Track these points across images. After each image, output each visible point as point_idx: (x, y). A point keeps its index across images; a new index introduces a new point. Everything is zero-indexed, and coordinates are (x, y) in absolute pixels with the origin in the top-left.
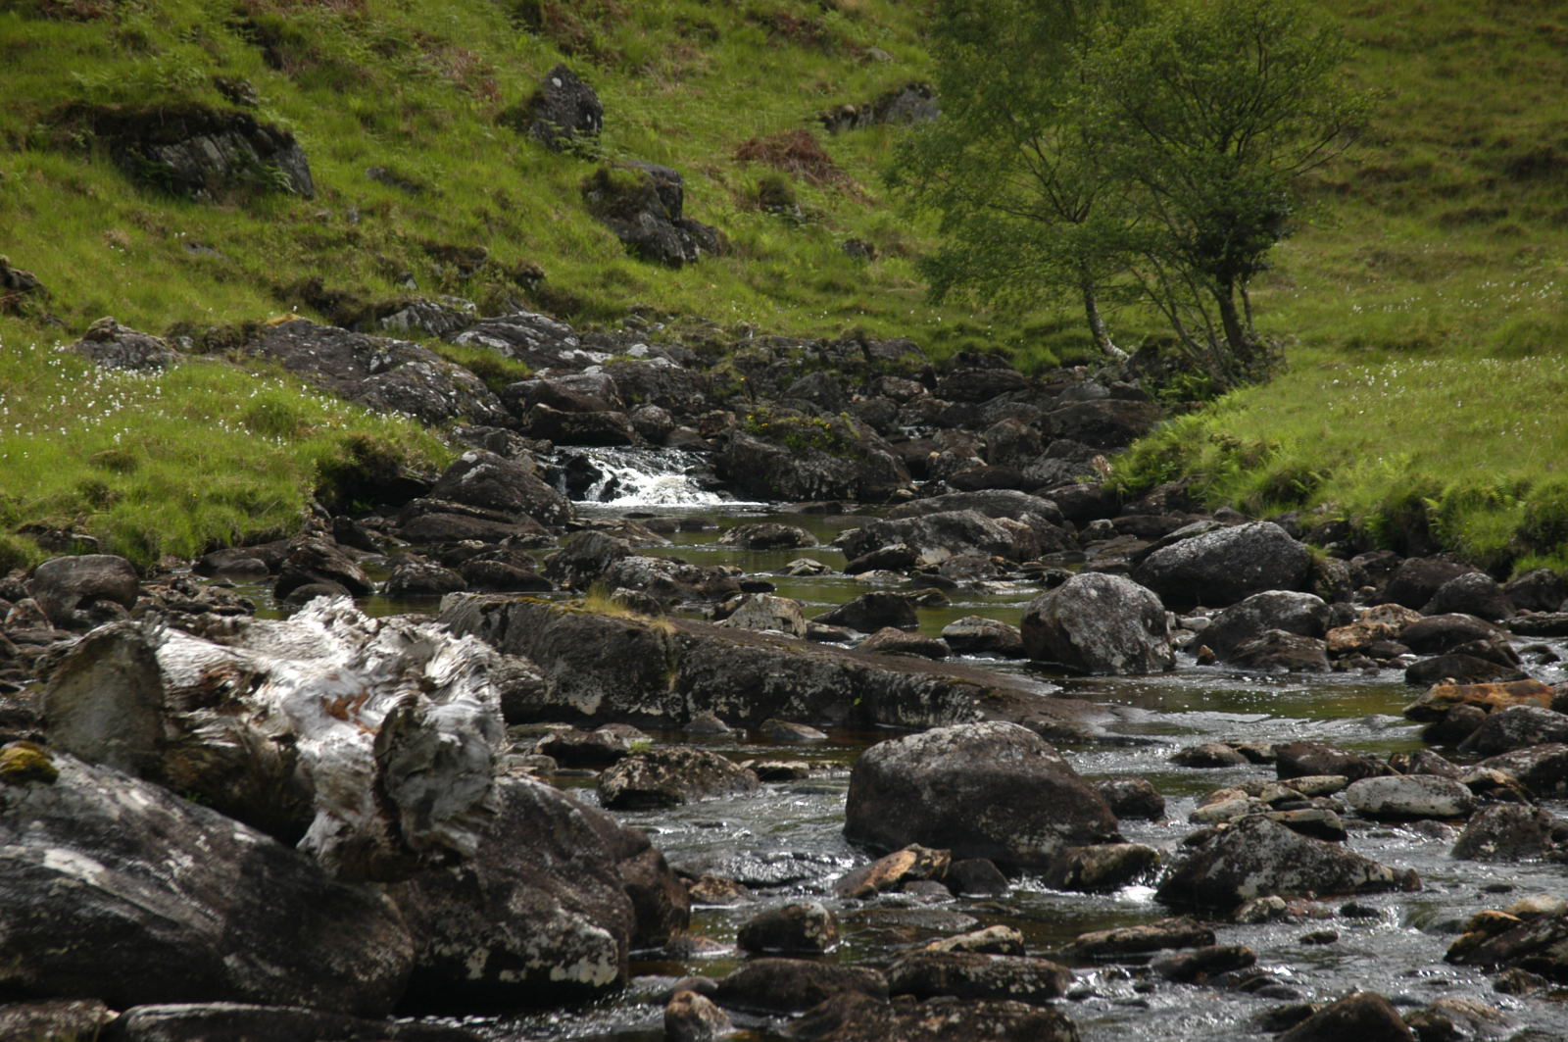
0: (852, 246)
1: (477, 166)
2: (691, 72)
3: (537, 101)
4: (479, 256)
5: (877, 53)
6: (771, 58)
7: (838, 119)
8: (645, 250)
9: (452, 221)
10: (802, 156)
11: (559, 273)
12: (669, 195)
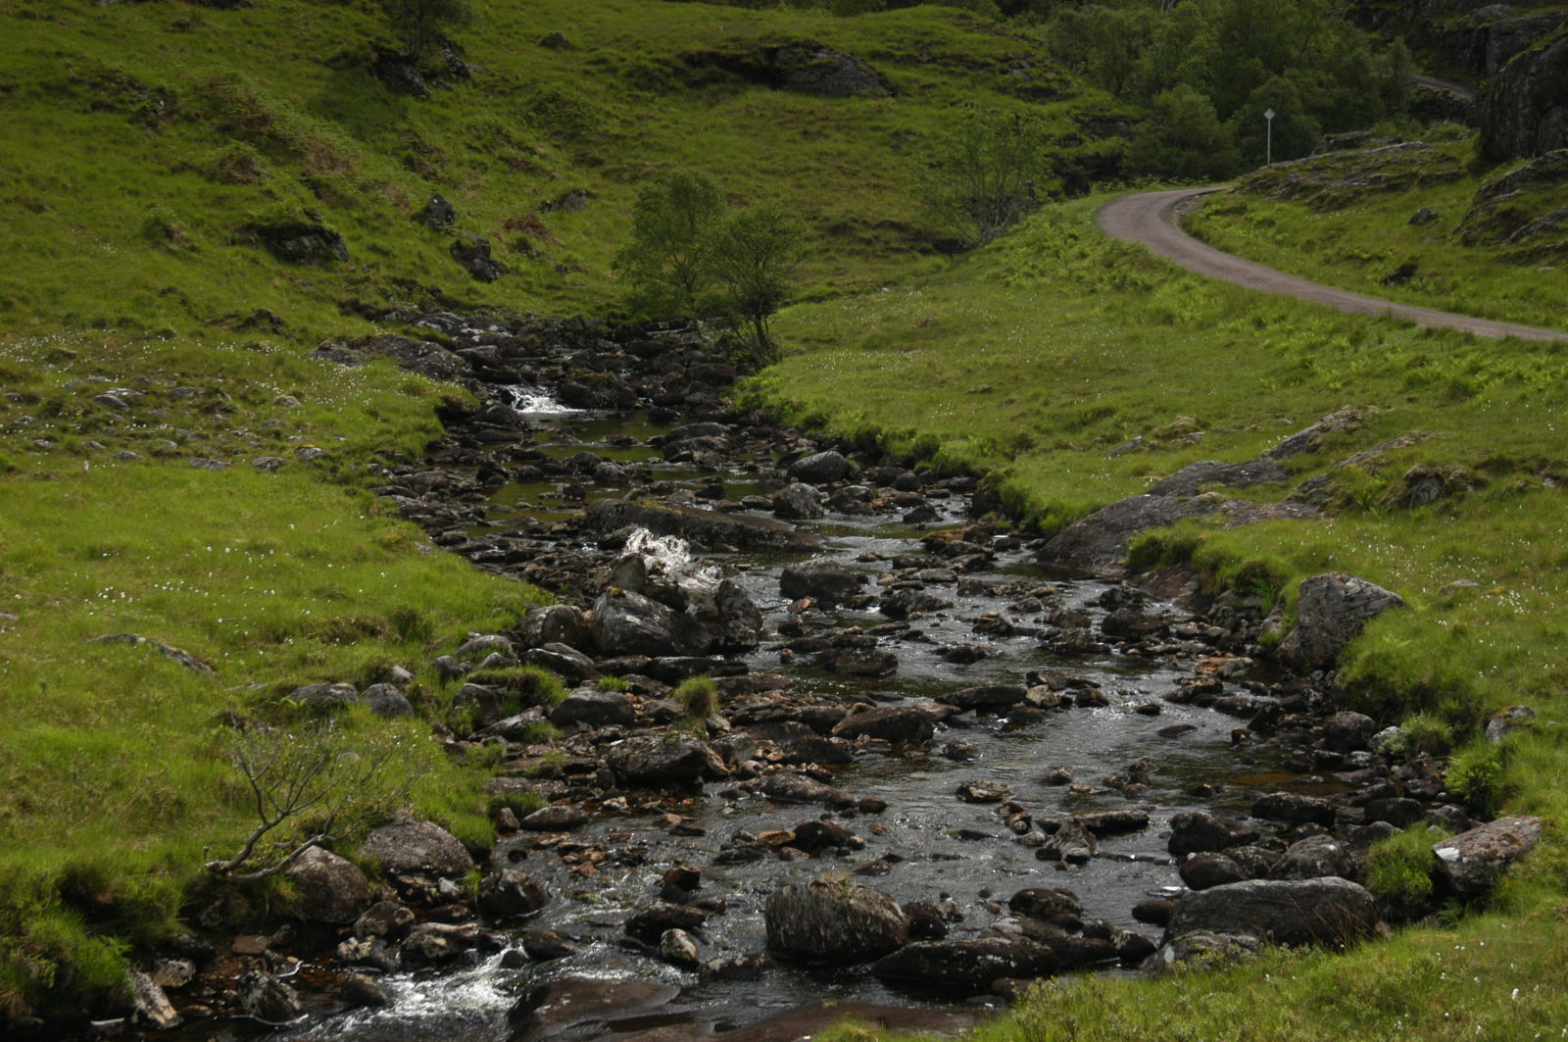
0: (558, 268)
1: (406, 241)
2: (478, 186)
3: (428, 210)
4: (414, 283)
5: (556, 174)
6: (510, 178)
7: (545, 206)
8: (479, 276)
9: (403, 266)
10: (532, 226)
11: (448, 289)
12: (484, 250)
